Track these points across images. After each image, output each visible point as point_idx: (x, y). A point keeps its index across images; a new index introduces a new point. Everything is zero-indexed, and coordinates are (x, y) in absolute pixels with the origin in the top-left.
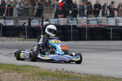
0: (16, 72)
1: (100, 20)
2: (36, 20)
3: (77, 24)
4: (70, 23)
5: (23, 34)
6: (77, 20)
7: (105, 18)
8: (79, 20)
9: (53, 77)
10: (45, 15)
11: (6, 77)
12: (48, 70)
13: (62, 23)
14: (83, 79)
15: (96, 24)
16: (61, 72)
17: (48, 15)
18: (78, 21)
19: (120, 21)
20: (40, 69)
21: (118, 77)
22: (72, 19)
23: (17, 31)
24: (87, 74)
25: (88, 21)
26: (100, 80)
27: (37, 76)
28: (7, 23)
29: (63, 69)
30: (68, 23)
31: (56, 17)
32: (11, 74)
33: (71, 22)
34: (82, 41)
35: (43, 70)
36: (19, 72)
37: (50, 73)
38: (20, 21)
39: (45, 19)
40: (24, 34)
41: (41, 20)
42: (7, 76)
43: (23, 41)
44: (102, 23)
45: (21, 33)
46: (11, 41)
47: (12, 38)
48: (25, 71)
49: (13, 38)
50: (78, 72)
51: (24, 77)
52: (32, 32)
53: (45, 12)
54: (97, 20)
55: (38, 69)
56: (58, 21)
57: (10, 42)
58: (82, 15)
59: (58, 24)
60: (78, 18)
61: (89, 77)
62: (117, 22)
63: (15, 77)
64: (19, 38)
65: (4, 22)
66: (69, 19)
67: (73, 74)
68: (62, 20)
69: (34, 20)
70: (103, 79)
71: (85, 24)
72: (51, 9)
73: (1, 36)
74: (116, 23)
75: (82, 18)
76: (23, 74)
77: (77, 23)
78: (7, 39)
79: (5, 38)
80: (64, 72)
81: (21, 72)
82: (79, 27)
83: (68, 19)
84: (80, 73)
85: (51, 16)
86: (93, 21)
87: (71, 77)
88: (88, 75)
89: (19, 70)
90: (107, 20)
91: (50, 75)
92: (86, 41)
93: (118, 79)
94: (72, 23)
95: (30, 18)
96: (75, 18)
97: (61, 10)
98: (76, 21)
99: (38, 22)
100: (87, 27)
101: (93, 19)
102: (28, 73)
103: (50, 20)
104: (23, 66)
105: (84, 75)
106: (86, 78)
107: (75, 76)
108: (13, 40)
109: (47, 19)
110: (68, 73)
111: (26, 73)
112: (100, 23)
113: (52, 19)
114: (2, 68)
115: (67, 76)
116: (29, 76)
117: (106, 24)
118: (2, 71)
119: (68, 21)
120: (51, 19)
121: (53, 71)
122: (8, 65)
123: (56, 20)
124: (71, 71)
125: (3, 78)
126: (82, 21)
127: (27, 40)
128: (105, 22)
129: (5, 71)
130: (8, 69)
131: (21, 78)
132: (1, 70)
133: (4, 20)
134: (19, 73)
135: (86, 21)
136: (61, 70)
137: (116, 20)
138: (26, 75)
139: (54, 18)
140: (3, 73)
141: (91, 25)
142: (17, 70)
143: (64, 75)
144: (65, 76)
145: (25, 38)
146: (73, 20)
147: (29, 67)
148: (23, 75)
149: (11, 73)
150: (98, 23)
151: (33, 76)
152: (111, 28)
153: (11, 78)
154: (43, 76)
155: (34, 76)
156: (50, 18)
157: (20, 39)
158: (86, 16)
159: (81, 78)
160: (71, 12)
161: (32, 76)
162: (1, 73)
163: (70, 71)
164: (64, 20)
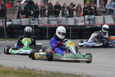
1: (60, 20)
3: (39, 24)
4: (32, 23)
6: (39, 20)
7: (64, 18)
8: (40, 20)
9: (16, 75)
10: (8, 15)
12: (11, 68)
13: (24, 23)
15: (57, 24)
16: (23, 70)
17: (11, 15)
18: (40, 21)
19: (78, 21)
20: (4, 67)
21: (77, 74)
22: (33, 20)
25: (49, 21)
29: (25, 67)
30: (30, 23)
31: (18, 17)
33: (33, 22)
34: (43, 40)
35: (6, 68)
37: (12, 71)
39: (8, 20)
41: (4, 20)
44: (62, 23)
50: (39, 70)
53: (8, 13)
54: (57, 20)
56: (21, 21)
58: (43, 16)
59: (21, 24)
62: (76, 21)
67: (34, 72)
68: (24, 20)
71: (45, 24)
72: (13, 10)
74: (75, 23)
75: (43, 18)
77: (39, 23)
80: (26, 70)
82: (40, 27)
83: (30, 19)
84: (41, 71)
85: (14, 16)
86: (53, 21)
87: (33, 74)
88: (49, 73)
90: (67, 20)
91: (13, 73)
92: (47, 40)
93: (77, 76)
94: (33, 23)
96: (36, 19)
97: (23, 10)
98: (37, 22)
99: (1, 22)
100: (47, 27)
101: (53, 19)
103: (12, 20)
107: (37, 73)
109: (10, 19)
110: (29, 71)
112: (60, 23)
113: (15, 19)
115: (29, 73)
117: (66, 24)
119: (30, 21)
121: (16, 69)
123: (19, 20)
124: (33, 69)
126: (43, 21)
128: (64, 22)
135: (47, 21)
136: (23, 68)
137: (75, 20)
139: (17, 19)
141: (52, 25)
143: (26, 72)
144: (26, 74)
150: (58, 23)
152: (71, 28)
154: (6, 73)
156: (12, 19)
158: (46, 17)
160: (32, 12)
163: (31, 69)
164: (26, 21)
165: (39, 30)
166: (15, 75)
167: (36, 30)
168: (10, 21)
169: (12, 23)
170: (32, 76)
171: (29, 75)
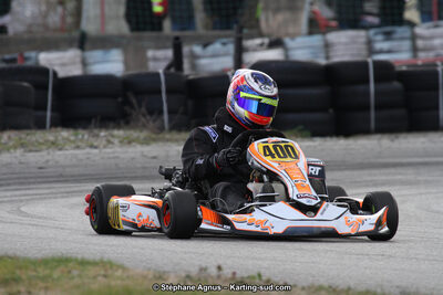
2: (224, 44)
3: (415, 56)
4: (381, 52)
5: (151, 113)
6: (414, 38)
8: (423, 38)
10: (267, 20)
13: (343, 55)
17: (280, 17)
18: (420, 43)
22: (388, 36)
23: (120, 99)
28: (95, 63)
30: (372, 51)
33: (385, 45)
38: (150, 53)
39: (266, 41)
40: (155, 111)
43: (148, 144)
45: (140, 106)
47: (96, 131)
52: (190, 103)
53: (267, 9)
56: (327, 46)
57: (88, 150)
58: (435, 15)
60: (418, 30)
65: (78, 59)
66: (376, 34)
68: (343, 40)
69: (217, 47)
73: (51, 126)
75: (437, 26)
77: (415, 50)
78: (72, 138)
82: (404, 68)
83: (372, 32)
85: (296, 21)
94: (389, 51)
95: (177, 38)
96: (402, 31)
98: (407, 44)
103: (287, 40)
108: (104, 142)
109: (274, 38)
113: (299, 35)
119: (369, 43)
120: (293, 37)
123: (317, 39)
126: (437, 42)
127: (168, 140)
139: (311, 33)
145: (161, 129)
146: (395, 36)
147: (71, 264)
156: (288, 35)
164: (353, 41)
165: (396, 85)
167: (385, 86)
168: (276, 43)
169: (287, 56)
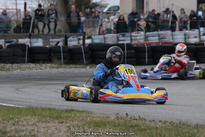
0: (57, 121)
2: (73, 38)
5: (58, 59)
6: (131, 36)
11: (43, 130)
14: (161, 130)
16: (124, 119)
17: (90, 29)
20: (93, 115)
24: (165, 122)
26: (187, 130)
27: (89, 128)
28: (34, 43)
29: (127, 114)
32: (49, 124)
35: (98, 117)
36: (62, 120)
42: (44, 128)
46: (41, 69)
48: (70, 119)
49: (44, 65)
50: (151, 119)
51: (70, 129)
55: (89, 115)
59: (105, 42)
61: (169, 128)
63: (56, 129)
64: (51, 65)
70: (191, 129)
73: (27, 62)
76: (68, 125)
77: (131, 40)
79: (32, 65)
80: (129, 119)
81: (64, 121)
82: (135, 46)
84: (154, 120)
87: (142, 127)
88: (167, 124)
89: (61, 117)
91: (109, 125)
96: (128, 34)
99: (76, 40)
102: (75, 123)
104: (66, 111)
105: (160, 124)
106: (165, 128)
111: (72, 123)
113: (96, 35)
114: (35, 115)
115: (136, 126)
116: (77, 128)
118: (36, 120)
121: (112, 118)
122: (44, 109)
125: (38, 131)
127: (64, 67)
129: (40, 120)
130: (44, 116)
131: (66, 131)
132: (34, 119)
133: (29, 39)
134: (62, 123)
136: (124, 115)
138: (73, 127)
140: (37, 124)
142: (57, 118)
144: (131, 126)
148: (68, 127)
149: (49, 122)
151: (83, 128)
153: (49, 131)
154: (98, 126)
155: (86, 128)
156: (93, 35)
157: (53, 65)
159: (156, 128)
161: (81, 128)
162: (35, 123)
166: (113, 129)
170: (142, 130)
171: (136, 128)
